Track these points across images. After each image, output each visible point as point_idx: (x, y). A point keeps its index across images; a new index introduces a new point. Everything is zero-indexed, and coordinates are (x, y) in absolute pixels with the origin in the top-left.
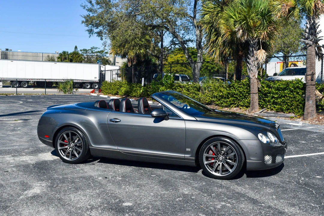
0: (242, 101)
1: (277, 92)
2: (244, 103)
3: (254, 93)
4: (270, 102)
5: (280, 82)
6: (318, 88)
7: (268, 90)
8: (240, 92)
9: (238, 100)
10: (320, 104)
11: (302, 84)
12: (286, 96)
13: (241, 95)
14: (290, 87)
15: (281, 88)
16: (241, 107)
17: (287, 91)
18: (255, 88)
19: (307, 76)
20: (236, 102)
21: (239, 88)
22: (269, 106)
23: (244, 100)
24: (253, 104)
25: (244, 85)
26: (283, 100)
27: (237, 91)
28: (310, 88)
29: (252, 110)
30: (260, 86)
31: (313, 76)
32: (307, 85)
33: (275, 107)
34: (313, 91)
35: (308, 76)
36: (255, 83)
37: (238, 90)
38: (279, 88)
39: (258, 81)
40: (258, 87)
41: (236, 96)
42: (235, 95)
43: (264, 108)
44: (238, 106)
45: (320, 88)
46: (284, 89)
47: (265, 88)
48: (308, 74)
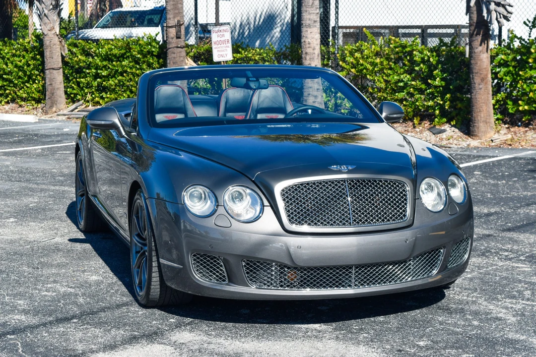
0: (23, 88)
1: (105, 63)
2: (28, 93)
3: (53, 69)
4: (92, 86)
5: (111, 43)
6: (189, 52)
7: (85, 62)
8: (16, 66)
9: (14, 86)
10: (196, 86)
11: (158, 46)
12: (126, 72)
13: (20, 73)
14: (134, 53)
15: (115, 56)
16: (23, 103)
17: (126, 61)
18: (55, 57)
19: (168, 29)
20: (7, 91)
21: (16, 59)
22: (89, 97)
23: (28, 85)
24: (53, 94)
25: (26, 51)
26: (119, 81)
27: (10, 65)
28: (174, 53)
29: (51, 107)
30: (67, 52)
31: (180, 28)
32: (170, 48)
33: (102, 98)
34: (182, 59)
35: (171, 30)
36: (55, 45)
37: (12, 63)
38: (110, 54)
39: (60, 42)
40: (61, 54)
41: (10, 77)
42: (6, 74)
43: (79, 100)
44: (13, 100)
45: (195, 54)
46: (122, 57)
47: (79, 57)
48: (170, 25)
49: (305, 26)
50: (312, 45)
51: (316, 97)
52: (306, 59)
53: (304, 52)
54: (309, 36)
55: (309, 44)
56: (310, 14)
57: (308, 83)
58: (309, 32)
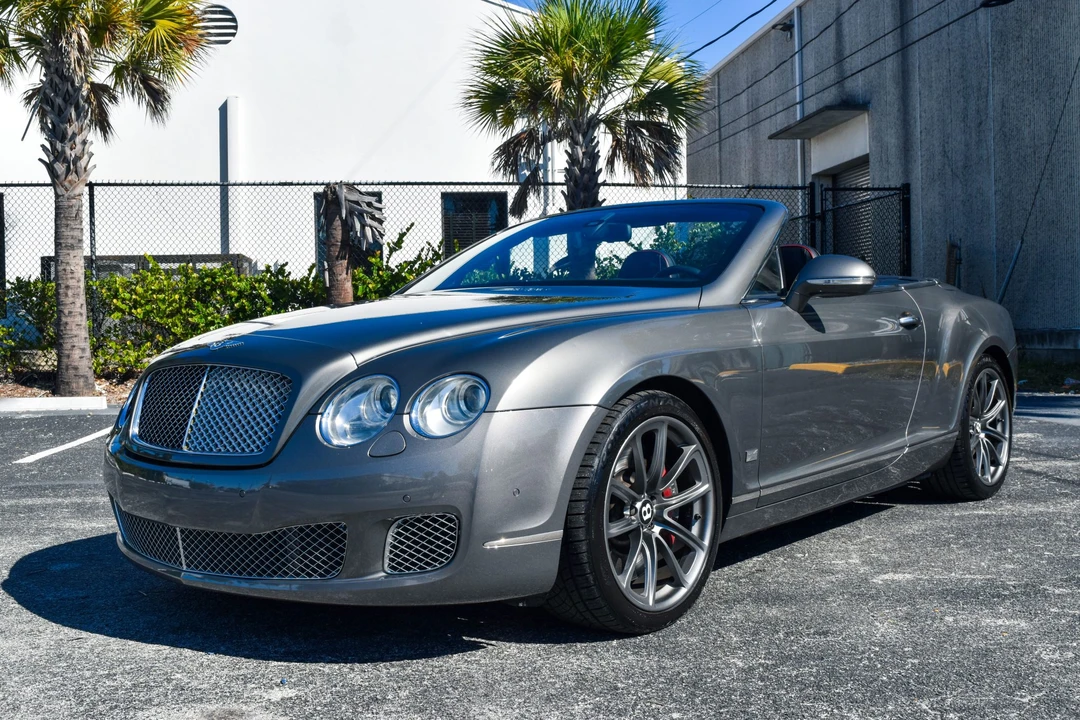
49: (66, 246)
50: (76, 275)
51: (83, 350)
52: (67, 295)
53: (63, 286)
54: (72, 261)
55: (72, 273)
56: (73, 229)
57: (71, 330)
58: (72, 256)
